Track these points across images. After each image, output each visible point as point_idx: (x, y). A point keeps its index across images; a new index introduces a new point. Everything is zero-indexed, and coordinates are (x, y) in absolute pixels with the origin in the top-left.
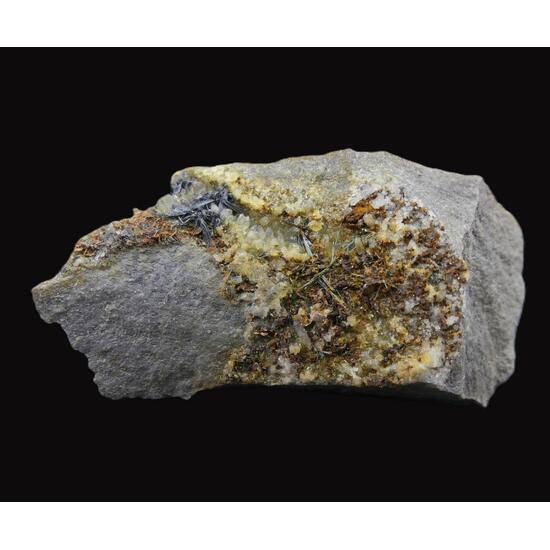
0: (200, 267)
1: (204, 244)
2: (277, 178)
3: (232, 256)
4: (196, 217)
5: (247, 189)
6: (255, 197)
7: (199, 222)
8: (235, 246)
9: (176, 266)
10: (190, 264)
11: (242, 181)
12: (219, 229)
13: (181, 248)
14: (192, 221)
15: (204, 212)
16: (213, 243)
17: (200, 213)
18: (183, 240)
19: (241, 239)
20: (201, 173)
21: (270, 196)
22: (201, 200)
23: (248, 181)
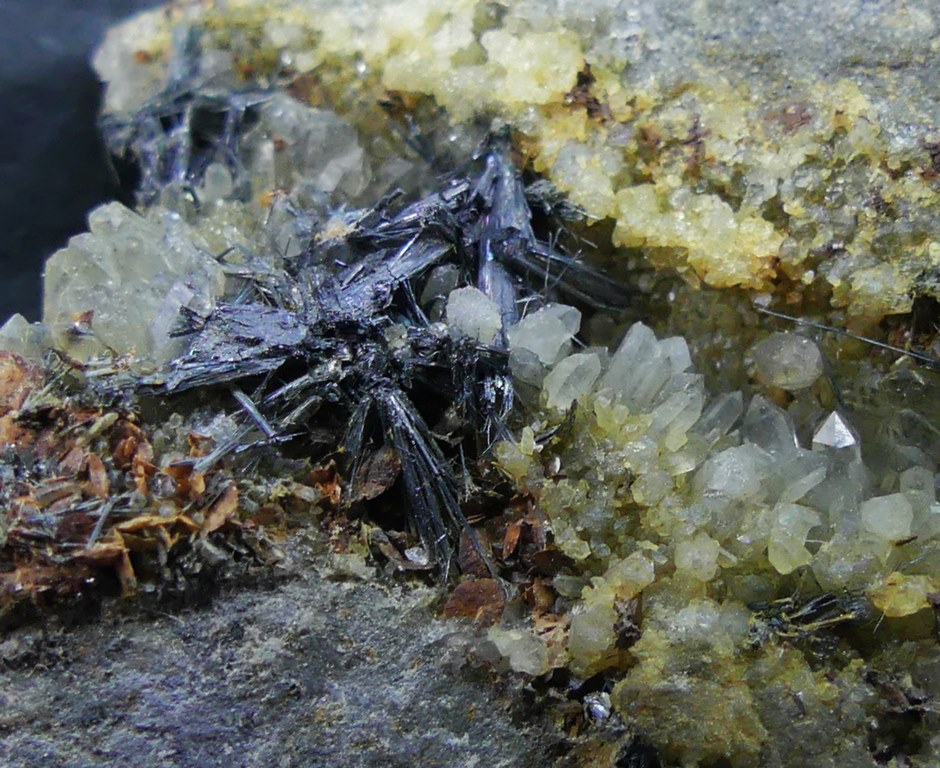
0: (409, 718)
1: (418, 557)
2: (847, 67)
3: (626, 639)
4: (353, 384)
5: (648, 147)
6: (711, 203)
7: (379, 419)
8: (637, 569)
9: (248, 729)
10: (339, 701)
11: (609, 90)
12: (517, 453)
13: (270, 605)
14: (329, 415)
15: (399, 341)
16: (481, 548)
17: (371, 353)
18: (283, 551)
19: (666, 513)
20: (311, 40)
21: (814, 197)
22: (360, 245)
23: (647, 88)
